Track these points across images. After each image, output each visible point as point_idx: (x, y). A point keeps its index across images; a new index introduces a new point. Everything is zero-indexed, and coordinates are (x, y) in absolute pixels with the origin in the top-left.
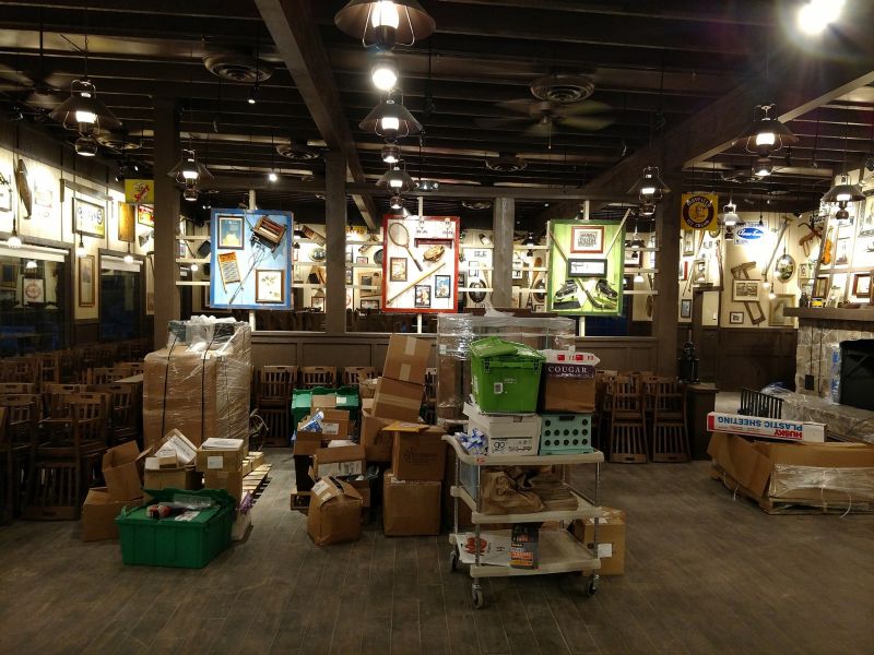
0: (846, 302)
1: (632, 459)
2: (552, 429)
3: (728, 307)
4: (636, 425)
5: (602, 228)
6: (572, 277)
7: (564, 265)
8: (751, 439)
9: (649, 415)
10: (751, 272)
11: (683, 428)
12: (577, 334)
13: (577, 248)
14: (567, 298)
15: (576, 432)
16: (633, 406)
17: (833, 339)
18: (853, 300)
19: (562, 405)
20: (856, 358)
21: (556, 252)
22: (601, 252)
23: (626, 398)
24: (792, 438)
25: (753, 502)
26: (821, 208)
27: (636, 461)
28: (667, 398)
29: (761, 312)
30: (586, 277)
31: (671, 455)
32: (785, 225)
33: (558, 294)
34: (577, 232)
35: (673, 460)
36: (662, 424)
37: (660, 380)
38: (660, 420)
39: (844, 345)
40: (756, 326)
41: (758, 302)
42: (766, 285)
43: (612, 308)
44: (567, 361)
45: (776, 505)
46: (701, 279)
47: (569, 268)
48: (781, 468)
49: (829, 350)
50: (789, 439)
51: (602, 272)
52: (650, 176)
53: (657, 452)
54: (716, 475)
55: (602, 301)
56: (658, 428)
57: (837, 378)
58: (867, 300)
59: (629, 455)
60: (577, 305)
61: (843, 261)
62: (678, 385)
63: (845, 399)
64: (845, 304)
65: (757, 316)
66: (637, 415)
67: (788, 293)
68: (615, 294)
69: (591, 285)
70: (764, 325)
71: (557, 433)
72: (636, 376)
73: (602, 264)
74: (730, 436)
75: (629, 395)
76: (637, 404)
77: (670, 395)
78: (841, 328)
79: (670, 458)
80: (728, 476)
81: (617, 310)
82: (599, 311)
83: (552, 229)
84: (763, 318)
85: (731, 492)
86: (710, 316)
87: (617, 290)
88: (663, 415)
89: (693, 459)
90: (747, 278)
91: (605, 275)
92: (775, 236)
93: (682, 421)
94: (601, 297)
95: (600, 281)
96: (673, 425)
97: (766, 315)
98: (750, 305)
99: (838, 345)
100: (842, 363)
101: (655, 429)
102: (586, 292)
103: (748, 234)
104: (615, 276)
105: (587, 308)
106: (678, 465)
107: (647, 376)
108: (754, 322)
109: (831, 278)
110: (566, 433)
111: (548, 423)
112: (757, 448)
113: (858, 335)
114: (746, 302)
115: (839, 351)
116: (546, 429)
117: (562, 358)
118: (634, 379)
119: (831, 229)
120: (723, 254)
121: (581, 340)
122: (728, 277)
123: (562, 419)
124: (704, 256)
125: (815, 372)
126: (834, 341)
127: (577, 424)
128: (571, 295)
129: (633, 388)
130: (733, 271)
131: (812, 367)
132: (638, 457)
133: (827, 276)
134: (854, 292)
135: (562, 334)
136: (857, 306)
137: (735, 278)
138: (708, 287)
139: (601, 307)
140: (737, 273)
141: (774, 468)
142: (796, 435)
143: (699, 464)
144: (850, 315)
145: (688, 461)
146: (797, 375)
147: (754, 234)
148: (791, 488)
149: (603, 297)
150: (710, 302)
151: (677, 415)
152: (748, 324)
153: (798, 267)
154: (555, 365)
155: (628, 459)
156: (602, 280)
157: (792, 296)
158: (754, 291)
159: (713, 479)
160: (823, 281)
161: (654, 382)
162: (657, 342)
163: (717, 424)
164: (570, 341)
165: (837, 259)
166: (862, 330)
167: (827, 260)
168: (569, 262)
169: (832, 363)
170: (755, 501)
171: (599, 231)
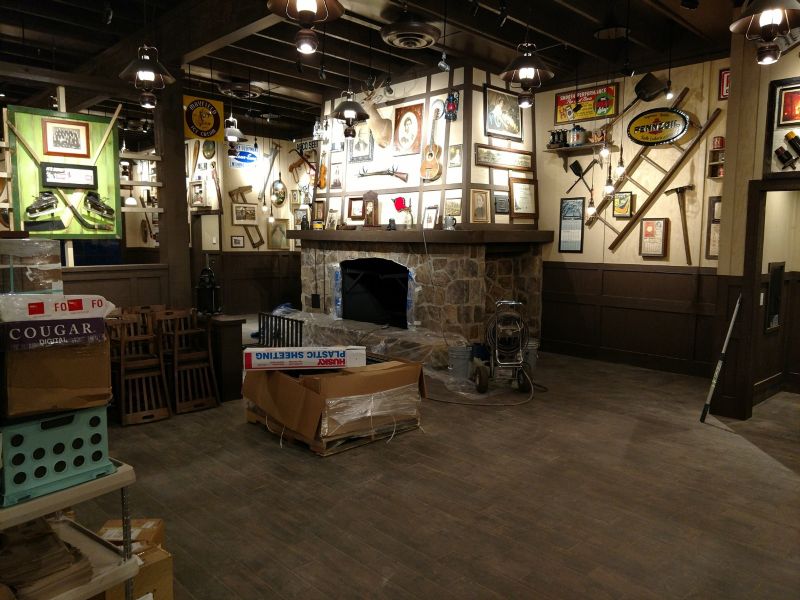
0: (343, 224)
1: (152, 416)
2: (26, 449)
3: (228, 231)
4: (153, 374)
5: (87, 126)
6: (48, 188)
7: (34, 171)
8: (295, 373)
9: (169, 358)
10: (247, 196)
11: (209, 368)
12: (64, 263)
13: (52, 148)
14: (44, 216)
15: (78, 444)
16: (146, 350)
17: (334, 260)
18: (349, 222)
19: (47, 400)
20: (353, 276)
21: (21, 152)
22: (87, 156)
23: (136, 342)
24: (335, 366)
25: (302, 446)
26: (315, 133)
27: (155, 419)
28: (187, 336)
29: (260, 235)
30: (70, 188)
31: (198, 401)
32: (275, 151)
33: (30, 210)
34: (50, 127)
35: (200, 408)
36: (184, 368)
37: (177, 314)
38: (181, 363)
39: (344, 264)
40: (256, 250)
41: (256, 227)
42: (265, 209)
43: (109, 230)
44: (50, 314)
45: (330, 444)
46: (198, 203)
47: (43, 176)
48: (332, 402)
49: (331, 270)
50: (332, 369)
51: (91, 183)
52: (147, 57)
53: (181, 401)
54: (255, 418)
55: (94, 220)
56: (179, 372)
57: (339, 295)
58: (362, 223)
59: (146, 413)
60: (59, 225)
61: (337, 185)
62: (198, 317)
63: (347, 314)
64: (343, 226)
65: (256, 240)
66: (152, 362)
67: (282, 217)
68: (110, 211)
69: (77, 199)
70: (263, 248)
71: (39, 454)
72: (144, 311)
73: (91, 172)
74: (270, 373)
75: (140, 337)
76: (151, 346)
77: (189, 331)
78: (341, 249)
79: (196, 406)
80: (271, 419)
81: (114, 232)
82: (91, 233)
83: (12, 119)
84: (262, 242)
85: (275, 437)
86: (210, 240)
87: (113, 206)
88: (185, 357)
89: (222, 401)
90: (245, 202)
91: (95, 186)
92: (267, 161)
93: (206, 360)
94: (92, 215)
95: (89, 195)
96: (197, 366)
97: (265, 239)
98: (250, 229)
99: (338, 265)
100: (343, 282)
101: (176, 375)
102: (72, 208)
103: (242, 157)
104: (109, 188)
105: (75, 229)
106: (206, 412)
107: (160, 312)
108: (254, 245)
109: (328, 201)
110: (59, 449)
111: (17, 441)
112: (305, 384)
113: (356, 255)
114: (245, 226)
115: (339, 270)
116: (14, 451)
117: (37, 308)
118: (143, 315)
119: (324, 155)
120: (220, 177)
121: (70, 272)
122: (227, 200)
123: (45, 427)
124: (199, 178)
125: (320, 291)
126: (335, 261)
127: (81, 429)
128: (51, 211)
129: (145, 327)
130: (231, 194)
131: (316, 287)
132: (159, 413)
133: (324, 199)
134: (349, 216)
135: (38, 265)
136: (354, 228)
137: (234, 201)
138: (207, 210)
139: (93, 228)
140: (235, 197)
141: (325, 405)
142: (339, 362)
143: (229, 406)
144: (348, 236)
145: (217, 405)
146: (303, 295)
147: (249, 158)
148: (342, 423)
149: (95, 214)
150: (210, 226)
151: (202, 354)
152: (249, 248)
153: (289, 192)
154: (23, 325)
155: (145, 418)
156: (91, 192)
157: (286, 221)
158: (252, 216)
159: (250, 423)
160: (321, 205)
161: (169, 317)
162: (167, 269)
163: (255, 361)
164: (54, 274)
165: (332, 183)
166: (359, 250)
167: (322, 184)
168: (43, 167)
169: (334, 282)
170: (304, 445)
171: (82, 130)
